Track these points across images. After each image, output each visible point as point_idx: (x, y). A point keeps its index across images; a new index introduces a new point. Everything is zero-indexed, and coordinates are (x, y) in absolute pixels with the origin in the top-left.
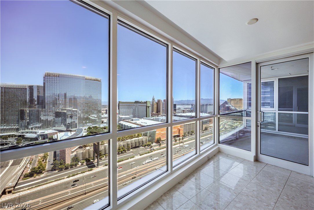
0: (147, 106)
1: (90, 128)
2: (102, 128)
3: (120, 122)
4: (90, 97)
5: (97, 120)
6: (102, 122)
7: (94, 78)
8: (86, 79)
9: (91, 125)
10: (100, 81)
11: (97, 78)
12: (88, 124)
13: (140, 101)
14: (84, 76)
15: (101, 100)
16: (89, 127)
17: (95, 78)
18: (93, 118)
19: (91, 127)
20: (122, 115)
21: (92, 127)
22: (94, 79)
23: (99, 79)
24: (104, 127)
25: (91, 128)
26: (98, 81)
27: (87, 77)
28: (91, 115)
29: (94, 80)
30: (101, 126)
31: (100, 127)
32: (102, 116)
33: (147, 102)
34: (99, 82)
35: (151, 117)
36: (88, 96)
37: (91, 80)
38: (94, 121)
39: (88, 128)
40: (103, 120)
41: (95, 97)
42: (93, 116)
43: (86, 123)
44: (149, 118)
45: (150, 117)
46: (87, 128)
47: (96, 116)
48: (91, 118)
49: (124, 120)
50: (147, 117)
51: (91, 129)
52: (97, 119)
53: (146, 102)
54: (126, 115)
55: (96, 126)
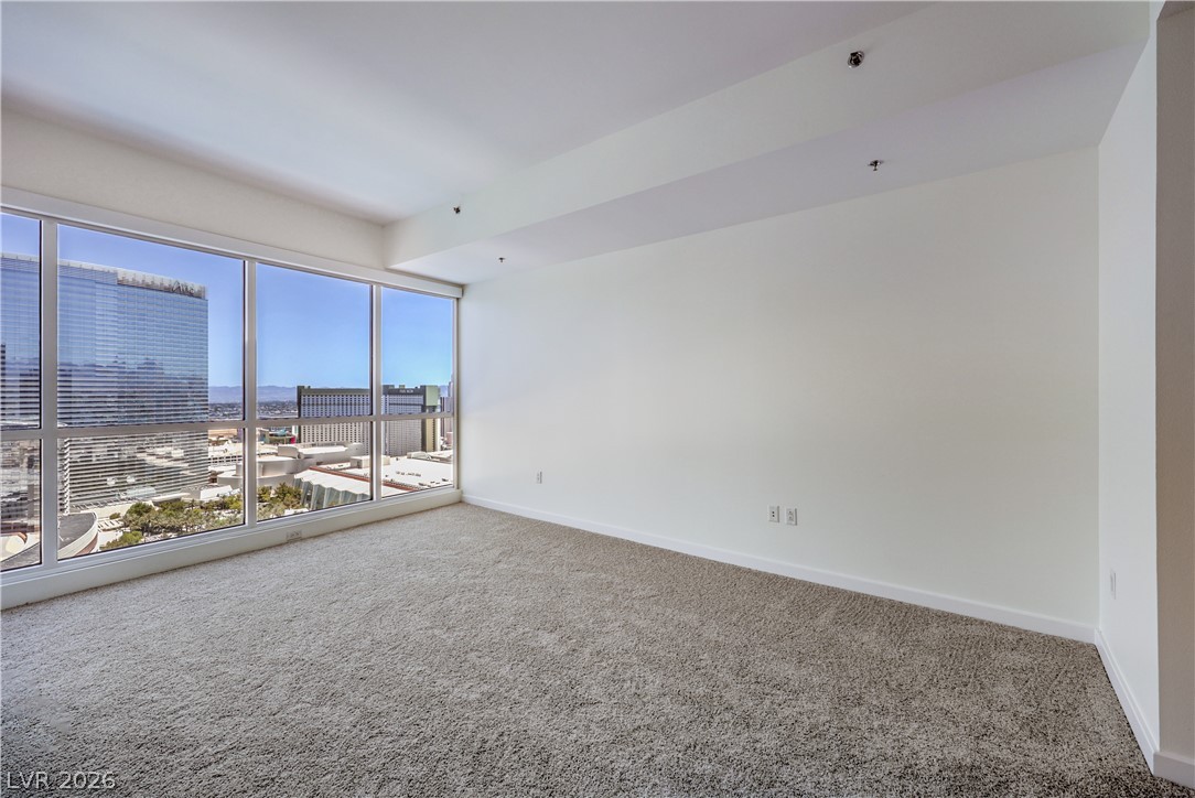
0: (424, 407)
1: (140, 510)
2: (208, 507)
3: (297, 476)
4: (150, 365)
5: (187, 473)
6: (214, 480)
7: (167, 280)
8: (121, 284)
9: (149, 496)
10: (199, 297)
11: (181, 282)
12: (131, 493)
13: (397, 387)
14: (111, 269)
15: (204, 382)
16: (138, 506)
17: (173, 280)
18: (166, 463)
19: (144, 506)
20: (313, 445)
21: (156, 504)
22: (166, 284)
23: (195, 286)
24: (217, 499)
25: (148, 509)
26: (191, 295)
27: (127, 273)
28: (150, 451)
29: (169, 290)
30: (202, 498)
31: (197, 500)
32: (213, 452)
33: (423, 388)
34: (191, 299)
35: (442, 449)
36: (133, 362)
37: (149, 287)
38: (165, 477)
39: (129, 512)
40: (217, 469)
41: (174, 368)
42: (160, 451)
43: (123, 487)
44: (432, 454)
45: (439, 448)
46: (123, 509)
47: (178, 453)
48: (150, 460)
49: (319, 464)
50: (424, 448)
51: (146, 515)
52: (186, 465)
53: (421, 391)
54: (332, 445)
55: (178, 500)
